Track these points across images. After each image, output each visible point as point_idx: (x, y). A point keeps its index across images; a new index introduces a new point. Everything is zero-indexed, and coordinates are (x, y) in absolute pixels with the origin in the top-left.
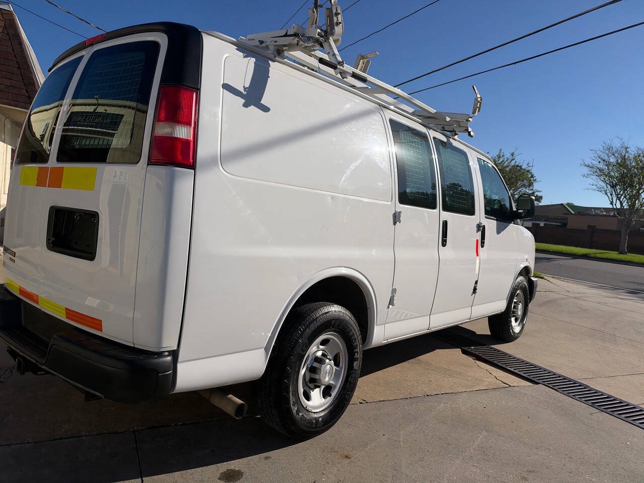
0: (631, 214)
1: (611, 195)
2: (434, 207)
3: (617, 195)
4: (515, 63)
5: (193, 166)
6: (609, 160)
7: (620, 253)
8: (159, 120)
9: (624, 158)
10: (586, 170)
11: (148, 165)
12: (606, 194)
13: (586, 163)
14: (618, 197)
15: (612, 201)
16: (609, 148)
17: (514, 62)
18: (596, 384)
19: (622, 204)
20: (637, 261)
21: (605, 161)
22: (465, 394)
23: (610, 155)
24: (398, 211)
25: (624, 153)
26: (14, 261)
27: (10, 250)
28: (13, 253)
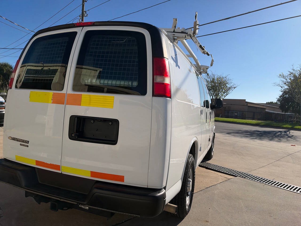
3: (211, 94)
5: (170, 97)
8: (156, 75)
9: (213, 79)
11: (153, 96)
18: (254, 173)
19: (213, 97)
20: (220, 120)
21: (206, 80)
22: (218, 185)
23: (208, 78)
24: (201, 109)
25: (213, 77)
26: (28, 146)
27: (22, 140)
28: (26, 141)
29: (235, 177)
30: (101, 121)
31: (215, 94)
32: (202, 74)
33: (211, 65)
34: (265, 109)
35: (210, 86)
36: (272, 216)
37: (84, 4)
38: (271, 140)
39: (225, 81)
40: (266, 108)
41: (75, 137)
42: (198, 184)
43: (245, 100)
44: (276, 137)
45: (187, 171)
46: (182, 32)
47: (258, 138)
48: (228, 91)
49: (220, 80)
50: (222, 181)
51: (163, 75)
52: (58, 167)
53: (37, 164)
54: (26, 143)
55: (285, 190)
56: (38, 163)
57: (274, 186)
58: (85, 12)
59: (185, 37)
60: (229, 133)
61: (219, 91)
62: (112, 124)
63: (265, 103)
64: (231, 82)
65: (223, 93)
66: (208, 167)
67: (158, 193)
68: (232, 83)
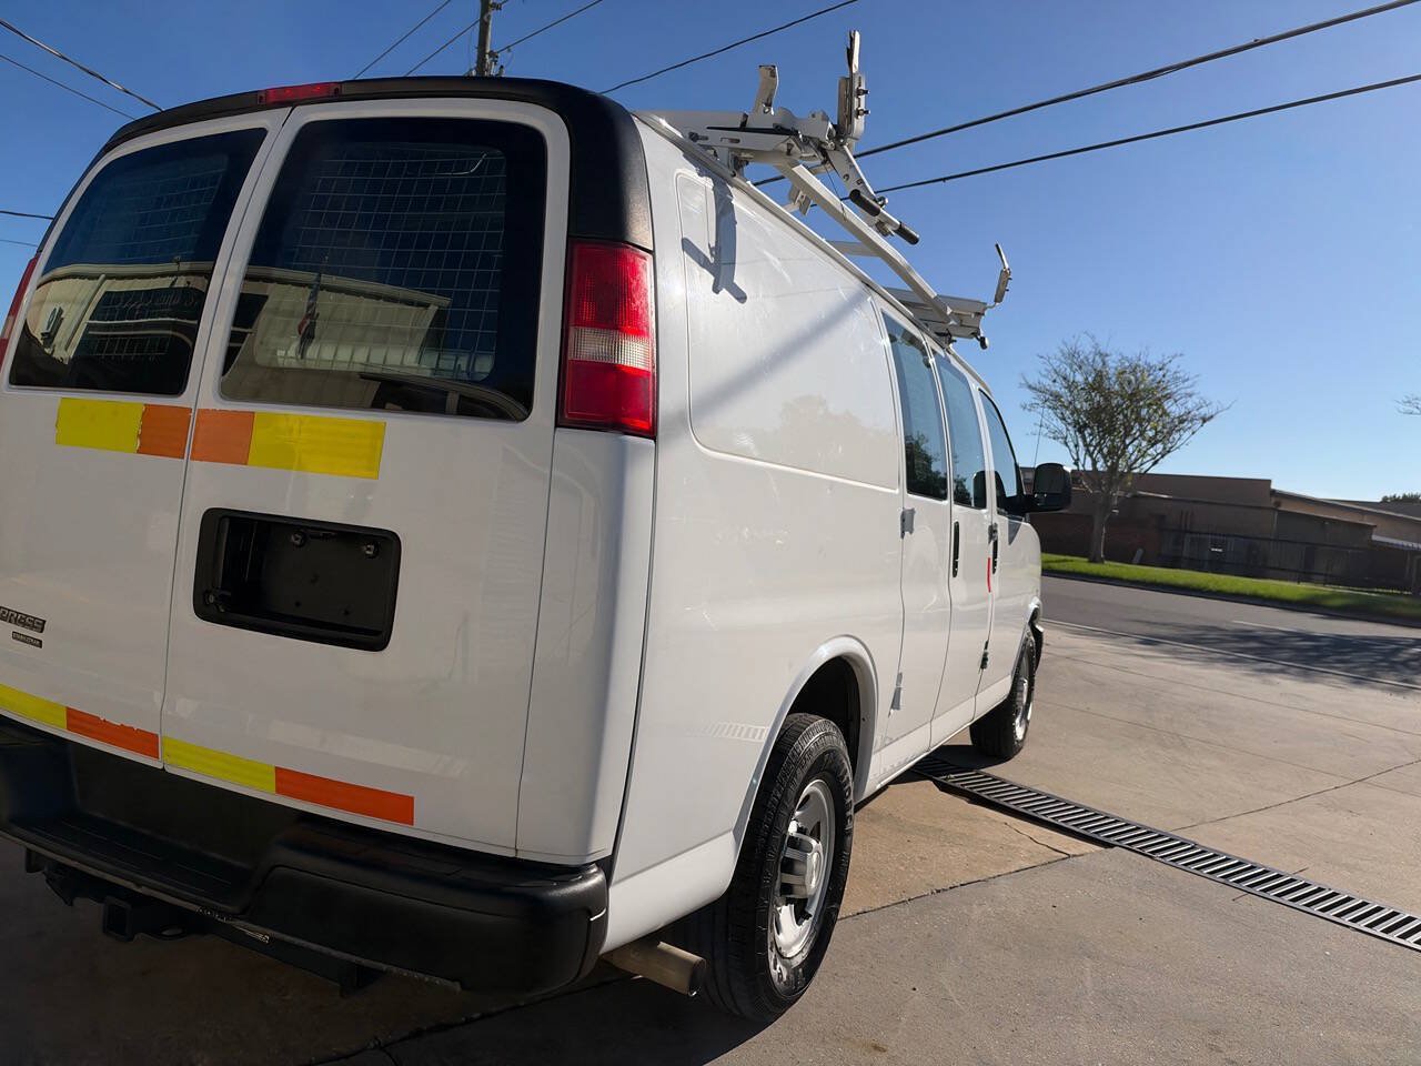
0: (1110, 484)
1: (1076, 446)
2: (944, 497)
3: (1087, 446)
4: (944, 179)
5: (651, 433)
6: (1074, 376)
7: (1093, 560)
8: (580, 323)
9: (1100, 375)
10: (1029, 397)
11: (557, 426)
12: (1066, 444)
13: (1031, 383)
14: (1088, 450)
15: (1078, 459)
16: (1073, 355)
17: (942, 177)
18: (1206, 838)
19: (1094, 463)
20: (1125, 577)
21: (1065, 379)
22: (1002, 881)
23: (1075, 367)
24: (908, 508)
25: (1099, 366)
26: (41, 642)
27: (18, 613)
28: (33, 622)
29: (1098, 848)
30: (325, 537)
31: (1105, 450)
32: (954, 338)
33: (999, 298)
34: (1371, 528)
35: (1086, 406)
36: (1221, 1045)
37: (489, 18)
38: (1358, 681)
39: (1158, 387)
40: (1371, 524)
41: (219, 610)
42: (902, 868)
43: (1270, 481)
44: (1393, 667)
45: (779, 795)
46: (778, 130)
47: (1293, 670)
48: (1170, 433)
49: (1132, 378)
50: (1028, 865)
51: (616, 328)
52: (149, 742)
53: (71, 727)
54: (32, 627)
55: (1341, 927)
56: (76, 719)
57: (1291, 904)
58: (492, 54)
59: (789, 152)
60: (1150, 641)
61: (1127, 435)
62: (376, 553)
63: (1378, 499)
64: (1189, 391)
65: (1144, 443)
66: (983, 794)
67: (555, 888)
68: (1190, 395)
